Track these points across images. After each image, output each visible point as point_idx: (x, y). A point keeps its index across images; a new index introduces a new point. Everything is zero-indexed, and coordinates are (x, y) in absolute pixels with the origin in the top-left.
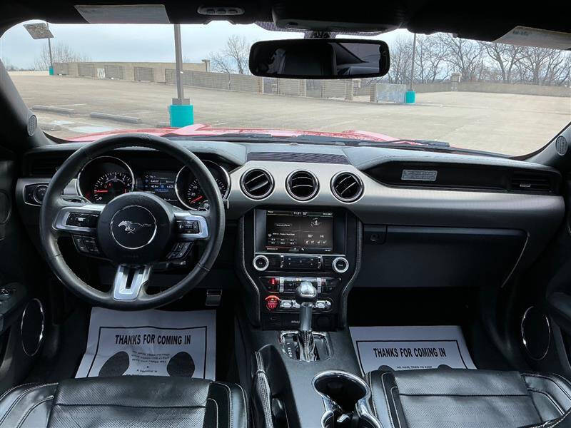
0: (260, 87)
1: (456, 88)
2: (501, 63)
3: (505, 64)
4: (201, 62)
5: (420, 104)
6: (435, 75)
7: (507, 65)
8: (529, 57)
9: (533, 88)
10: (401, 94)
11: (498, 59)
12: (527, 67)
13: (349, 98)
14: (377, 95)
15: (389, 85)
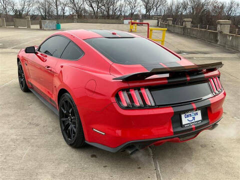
2: (93, 8)
3: (95, 9)
7: (96, 9)
8: (104, 5)
9: (107, 21)
10: (54, 25)
11: (92, 6)
12: (104, 10)
13: (29, 27)
14: (43, 26)
15: (47, 21)
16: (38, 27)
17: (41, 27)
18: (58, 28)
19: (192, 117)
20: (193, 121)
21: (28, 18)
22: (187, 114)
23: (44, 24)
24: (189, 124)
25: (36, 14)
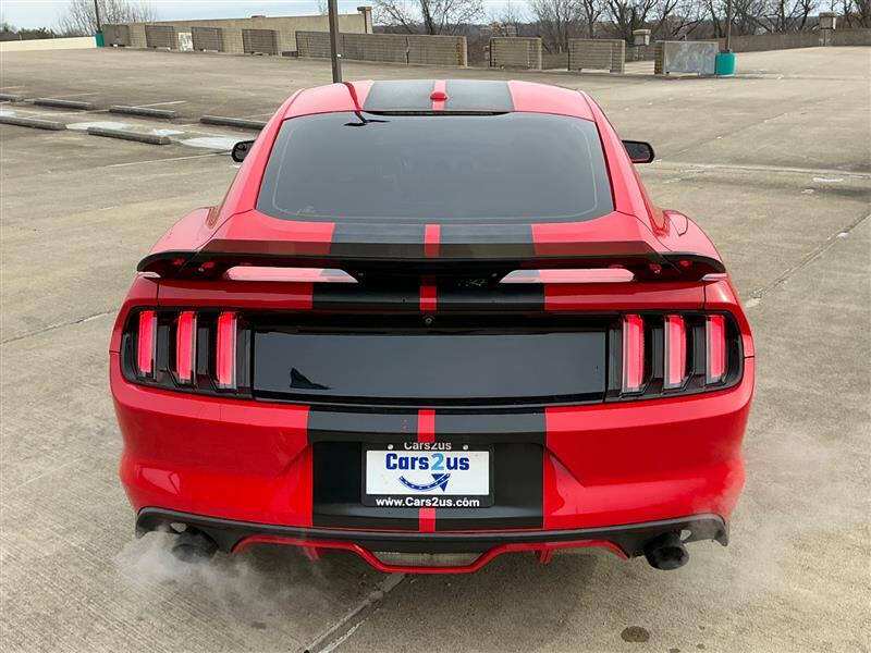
0: (461, 57)
1: (828, 40)
4: (357, 12)
5: (743, 76)
6: (806, 13)
10: (709, 58)
13: (617, 68)
14: (667, 62)
15: (686, 44)
16: (649, 67)
17: (658, 70)
18: (721, 70)
19: (430, 471)
20: (437, 491)
21: (643, 35)
22: (400, 454)
23: (672, 57)
24: (403, 497)
25: (692, 17)
